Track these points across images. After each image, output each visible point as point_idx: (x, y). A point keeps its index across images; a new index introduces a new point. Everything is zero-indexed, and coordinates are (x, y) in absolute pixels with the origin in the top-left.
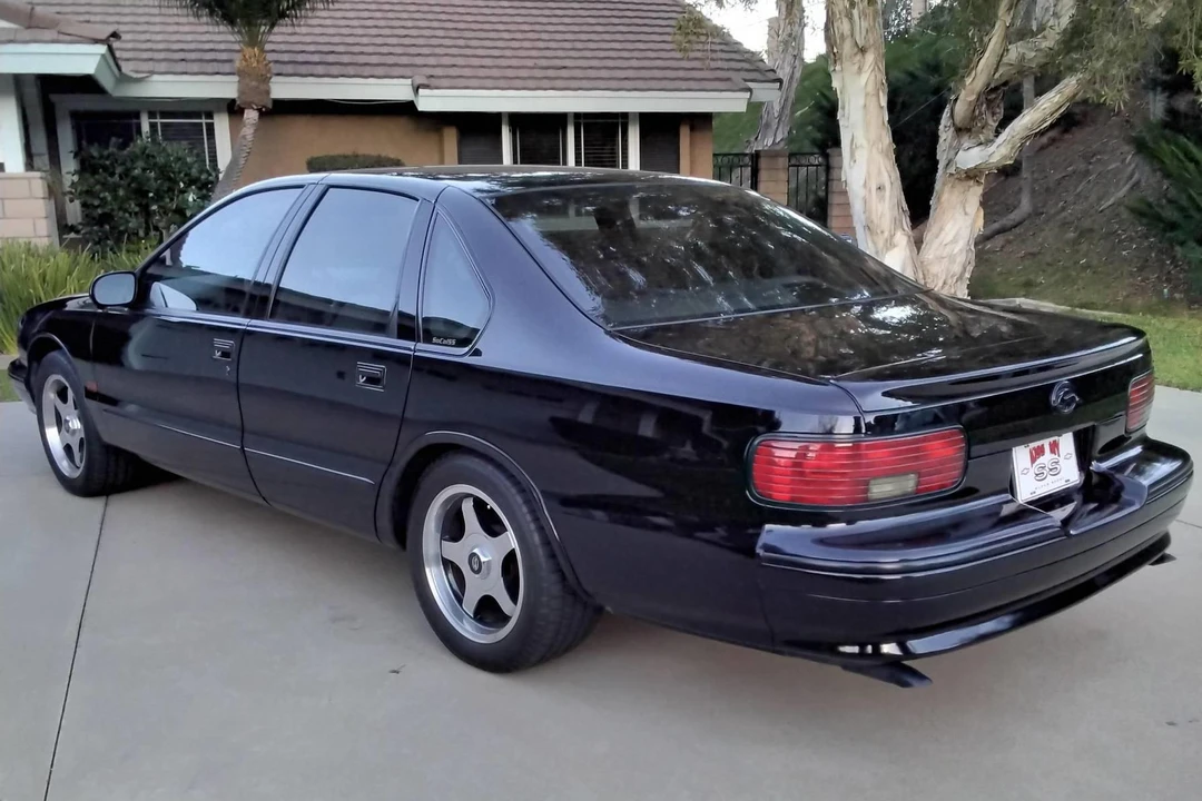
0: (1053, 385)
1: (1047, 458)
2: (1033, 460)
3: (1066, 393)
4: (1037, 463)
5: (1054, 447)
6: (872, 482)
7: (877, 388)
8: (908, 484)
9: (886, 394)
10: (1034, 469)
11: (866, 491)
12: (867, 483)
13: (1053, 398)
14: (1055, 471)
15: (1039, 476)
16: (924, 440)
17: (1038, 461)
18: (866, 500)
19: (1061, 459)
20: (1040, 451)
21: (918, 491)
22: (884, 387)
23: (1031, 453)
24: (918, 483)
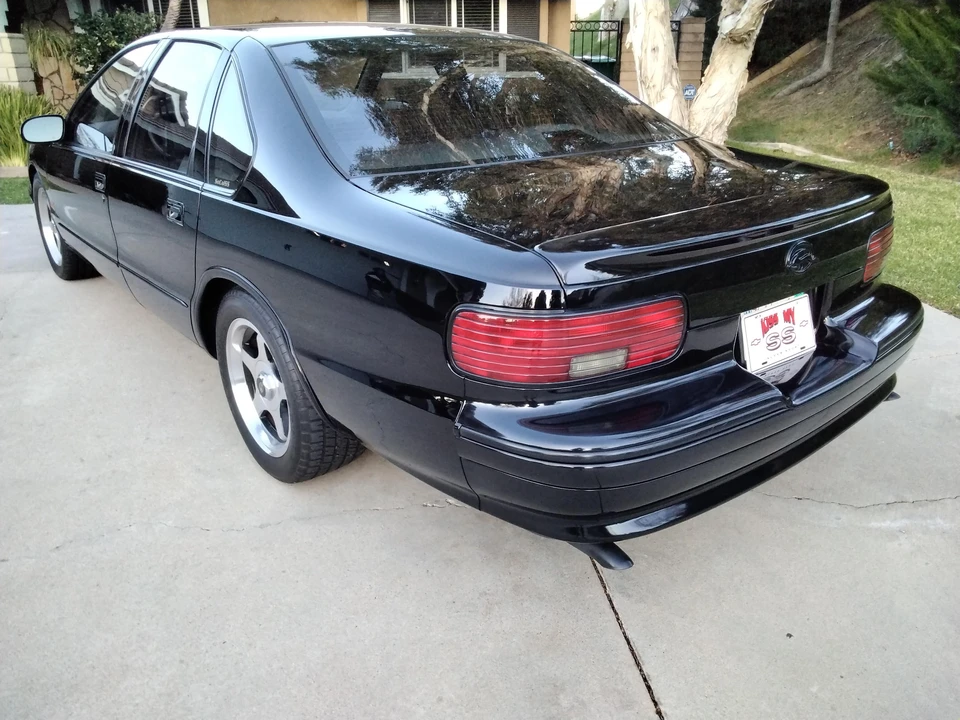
0: (787, 247)
1: (781, 327)
2: (765, 330)
3: (801, 254)
4: (768, 333)
5: (789, 315)
6: (575, 360)
7: (578, 260)
8: (616, 360)
9: (590, 266)
10: (766, 339)
11: (568, 369)
12: (568, 361)
13: (788, 259)
14: (789, 339)
15: (773, 346)
16: (634, 313)
17: (771, 331)
18: (568, 378)
19: (796, 327)
20: (772, 321)
21: (627, 366)
22: (589, 257)
23: (762, 323)
24: (628, 359)
